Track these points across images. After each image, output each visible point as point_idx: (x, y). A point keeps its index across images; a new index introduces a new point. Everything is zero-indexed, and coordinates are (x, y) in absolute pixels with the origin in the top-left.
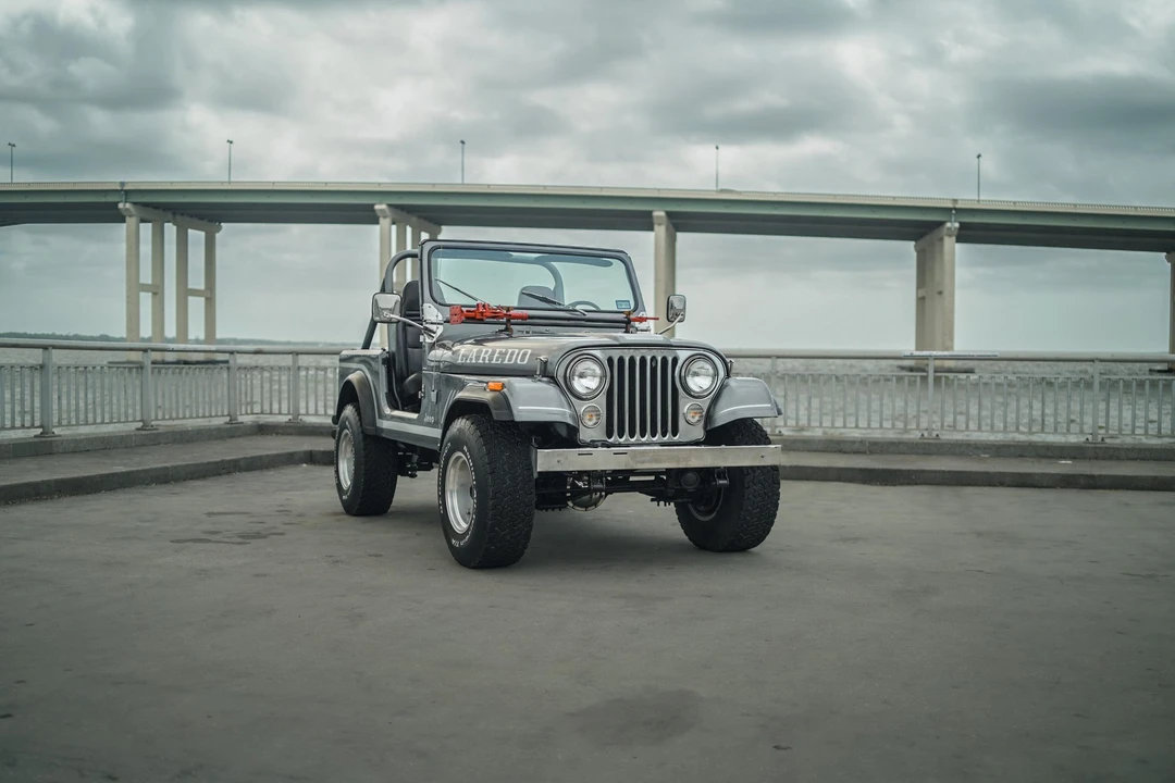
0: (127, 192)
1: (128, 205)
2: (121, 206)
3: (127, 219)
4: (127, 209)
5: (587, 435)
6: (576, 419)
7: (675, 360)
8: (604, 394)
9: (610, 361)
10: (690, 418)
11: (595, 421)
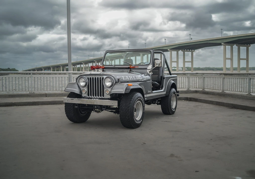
5: (83, 95)
6: (81, 92)
7: (103, 78)
8: (87, 86)
9: (88, 78)
10: (106, 93)
11: (85, 92)
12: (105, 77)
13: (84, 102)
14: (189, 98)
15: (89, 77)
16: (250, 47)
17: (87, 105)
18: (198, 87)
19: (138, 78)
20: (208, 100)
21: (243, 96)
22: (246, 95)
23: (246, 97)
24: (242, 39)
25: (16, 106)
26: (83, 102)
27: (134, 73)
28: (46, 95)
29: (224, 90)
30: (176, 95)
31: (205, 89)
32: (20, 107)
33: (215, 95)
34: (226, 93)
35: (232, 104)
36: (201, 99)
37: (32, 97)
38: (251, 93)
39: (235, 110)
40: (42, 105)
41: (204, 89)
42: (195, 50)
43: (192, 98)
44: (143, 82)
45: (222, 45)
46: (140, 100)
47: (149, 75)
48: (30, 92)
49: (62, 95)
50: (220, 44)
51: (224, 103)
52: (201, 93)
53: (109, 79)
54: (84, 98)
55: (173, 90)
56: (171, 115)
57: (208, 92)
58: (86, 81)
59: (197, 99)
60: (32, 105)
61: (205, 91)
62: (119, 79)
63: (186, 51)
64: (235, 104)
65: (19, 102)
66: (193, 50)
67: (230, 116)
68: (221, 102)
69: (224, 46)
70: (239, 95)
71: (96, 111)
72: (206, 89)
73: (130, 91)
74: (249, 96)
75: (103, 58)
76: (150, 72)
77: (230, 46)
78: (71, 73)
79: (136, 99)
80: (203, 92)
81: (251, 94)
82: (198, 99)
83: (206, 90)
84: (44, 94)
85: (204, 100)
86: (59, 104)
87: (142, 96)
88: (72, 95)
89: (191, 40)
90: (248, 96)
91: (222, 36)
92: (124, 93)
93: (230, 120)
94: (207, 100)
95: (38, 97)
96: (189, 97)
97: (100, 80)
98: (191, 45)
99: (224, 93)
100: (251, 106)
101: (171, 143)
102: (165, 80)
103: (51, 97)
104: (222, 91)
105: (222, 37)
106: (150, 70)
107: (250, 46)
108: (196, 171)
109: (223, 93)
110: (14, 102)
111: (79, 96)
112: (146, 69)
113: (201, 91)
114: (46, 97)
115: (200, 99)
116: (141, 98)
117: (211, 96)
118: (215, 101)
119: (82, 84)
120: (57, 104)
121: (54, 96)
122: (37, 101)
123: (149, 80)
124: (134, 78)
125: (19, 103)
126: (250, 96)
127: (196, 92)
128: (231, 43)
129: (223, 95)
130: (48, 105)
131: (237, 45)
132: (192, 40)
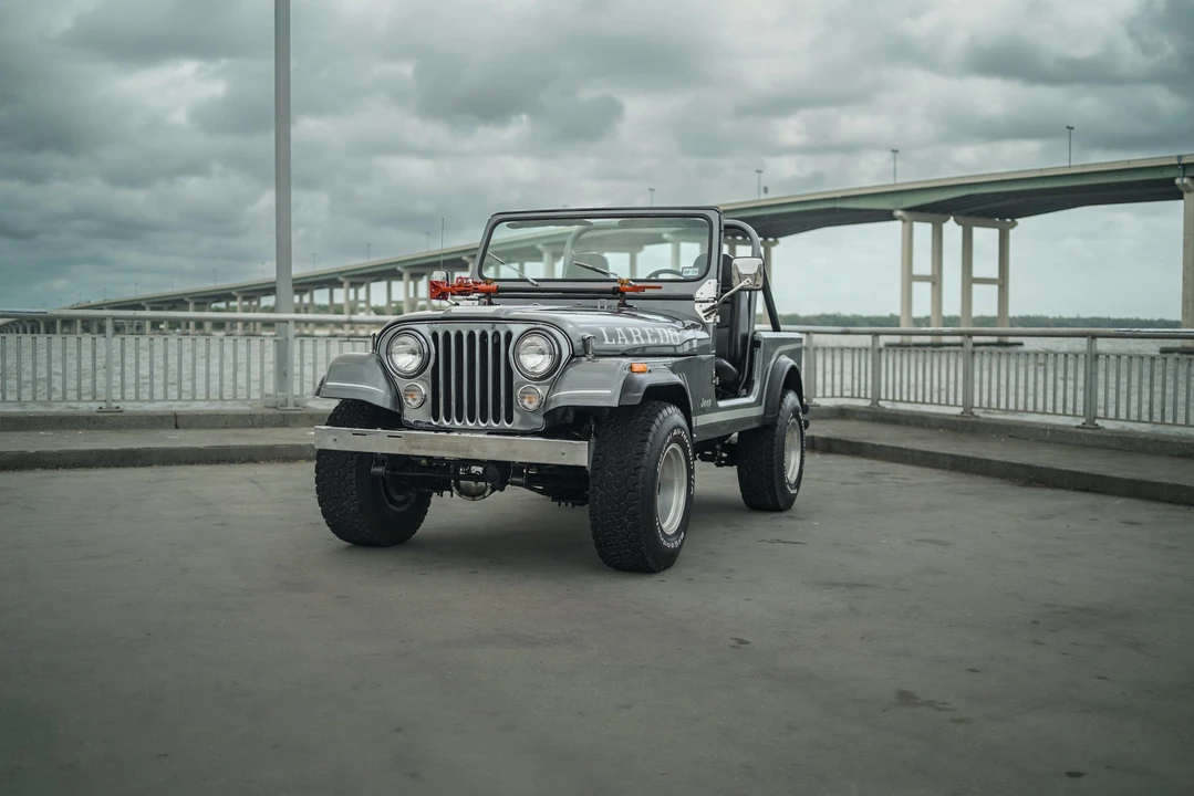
0: (1185, 167)
1: (1185, 180)
2: (1178, 181)
3: (1186, 195)
4: (1184, 185)
5: (410, 415)
6: (398, 399)
7: (509, 335)
8: (428, 371)
9: (435, 336)
10: (526, 403)
11: (419, 400)
12: (517, 329)
13: (419, 448)
14: (822, 439)
15: (440, 329)
16: (1012, 228)
17: (424, 462)
18: (849, 394)
19: (665, 339)
20: (913, 451)
21: (1064, 432)
22: (1077, 427)
23: (1078, 435)
24: (983, 195)
25: (45, 467)
26: (412, 448)
27: (639, 315)
28: (176, 421)
29: (973, 407)
30: (799, 421)
31: (881, 403)
32: (62, 473)
33: (929, 427)
34: (981, 420)
35: (1029, 467)
36: (877, 443)
37: (110, 429)
38: (1097, 421)
39: (1048, 492)
40: (164, 465)
41: (876, 398)
42: (780, 239)
43: (836, 440)
44: (685, 359)
45: (895, 219)
46: (678, 440)
47: (705, 327)
48: (104, 405)
49: (250, 421)
50: (887, 216)
51: (988, 461)
52: (864, 420)
53: (540, 342)
54: (412, 429)
55: (791, 399)
56: (784, 514)
57: (896, 415)
58: (426, 351)
59: (860, 444)
60: (118, 466)
61: (884, 408)
62: (585, 341)
63: (740, 243)
64: (1041, 468)
65: (56, 449)
66: (771, 240)
67: (1041, 518)
68: (975, 459)
69: (904, 221)
70: (1045, 430)
71: (463, 492)
72: (887, 399)
73: (641, 394)
74: (1088, 431)
75: (477, 249)
76: (709, 312)
77: (929, 226)
78: (292, 320)
79: (665, 432)
80: (876, 413)
81: (1100, 425)
82: (866, 444)
83: (888, 405)
84: (168, 416)
85: (893, 448)
86: (243, 462)
87: (683, 422)
88: (355, 413)
89: (763, 196)
90: (1085, 434)
91: (898, 181)
92: (615, 404)
93: (1058, 538)
94: (906, 450)
95: (138, 428)
96: (823, 435)
97: (496, 346)
98: (763, 216)
99: (973, 419)
100: (1116, 475)
101: (862, 638)
102: (759, 354)
103: (200, 428)
104: (961, 410)
105: (896, 185)
106: (707, 302)
107: (1016, 224)
108: (1070, 774)
109: (965, 419)
110: (32, 451)
111: (390, 419)
112: (690, 298)
113: (865, 412)
114: (177, 427)
115: (874, 446)
116: (682, 429)
117: (916, 432)
118: (944, 455)
119: (406, 361)
120: (232, 461)
121: (216, 428)
122: (140, 446)
123: (704, 349)
124: (649, 335)
125: (59, 454)
126: (1097, 432)
127: (842, 413)
128: (933, 212)
129: (965, 426)
130: (192, 463)
131: (960, 218)
132: (769, 196)
